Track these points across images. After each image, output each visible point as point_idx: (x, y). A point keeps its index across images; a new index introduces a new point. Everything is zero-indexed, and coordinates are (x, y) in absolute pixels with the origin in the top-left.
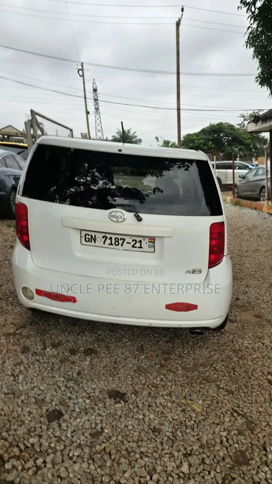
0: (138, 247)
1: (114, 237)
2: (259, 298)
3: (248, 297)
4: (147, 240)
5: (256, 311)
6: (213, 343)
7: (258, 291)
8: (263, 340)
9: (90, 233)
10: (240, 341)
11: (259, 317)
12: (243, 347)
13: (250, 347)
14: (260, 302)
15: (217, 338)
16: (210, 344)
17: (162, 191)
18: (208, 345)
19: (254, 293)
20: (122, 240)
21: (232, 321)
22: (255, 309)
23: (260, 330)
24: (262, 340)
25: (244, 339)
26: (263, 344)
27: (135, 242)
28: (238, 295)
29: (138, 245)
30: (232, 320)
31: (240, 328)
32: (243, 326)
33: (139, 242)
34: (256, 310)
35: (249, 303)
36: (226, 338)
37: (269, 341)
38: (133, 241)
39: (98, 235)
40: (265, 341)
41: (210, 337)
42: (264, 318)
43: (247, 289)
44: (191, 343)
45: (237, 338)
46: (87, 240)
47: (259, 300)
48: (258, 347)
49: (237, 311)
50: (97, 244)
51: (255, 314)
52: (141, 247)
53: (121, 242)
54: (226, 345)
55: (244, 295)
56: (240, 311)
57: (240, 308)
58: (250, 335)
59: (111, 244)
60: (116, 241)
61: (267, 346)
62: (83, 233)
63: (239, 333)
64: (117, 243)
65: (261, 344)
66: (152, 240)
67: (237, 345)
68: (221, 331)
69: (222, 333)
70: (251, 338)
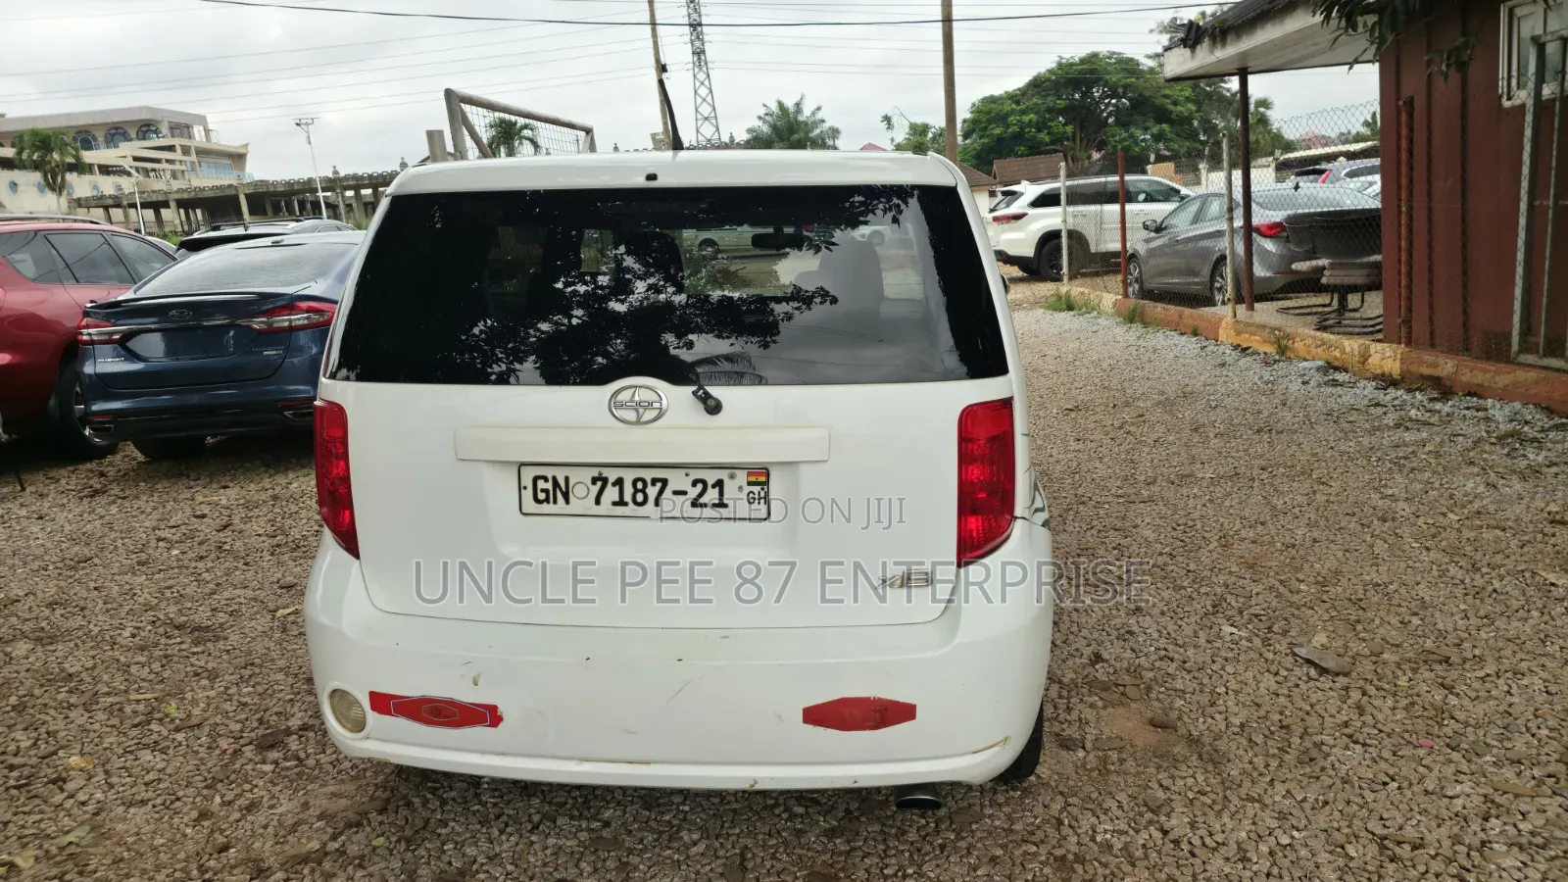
0: (714, 505)
1: (629, 476)
2: (1170, 655)
3: (1133, 650)
4: (742, 477)
5: (1157, 704)
6: (990, 833)
7: (1171, 627)
8: (1168, 815)
9: (549, 472)
10: (1087, 822)
11: (1164, 726)
12: (1091, 844)
13: (1118, 844)
14: (1172, 668)
15: (1006, 809)
16: (979, 834)
17: (834, 300)
18: (970, 839)
19: (1156, 635)
20: (659, 485)
21: (1066, 744)
22: (1153, 695)
23: (1160, 777)
24: (1163, 819)
25: (1099, 812)
26: (1165, 833)
27: (700, 486)
28: (1100, 643)
29: (712, 495)
30: (1070, 738)
31: (1091, 770)
32: (1105, 760)
33: (714, 486)
34: (1158, 699)
35: (1135, 671)
36: (1039, 809)
37: (1187, 820)
38: (694, 484)
39: (575, 476)
40: (1174, 822)
41: (982, 806)
42: (1182, 731)
43: (1132, 621)
44: (912, 836)
45: (1074, 811)
46: (542, 496)
47: (1172, 660)
48: (1144, 846)
49: (1092, 706)
50: (576, 505)
51: (1149, 715)
52: (722, 505)
53: (652, 491)
54: (1034, 839)
55: (1122, 643)
56: (1100, 704)
57: (1103, 694)
58: (1122, 797)
59: (621, 503)
60: (636, 491)
61: (1176, 842)
62: (528, 475)
63: (1088, 789)
64: (640, 497)
65: (1157, 835)
66: (760, 476)
67: (1074, 839)
68: (1025, 785)
69: (1026, 792)
70: (1126, 808)
